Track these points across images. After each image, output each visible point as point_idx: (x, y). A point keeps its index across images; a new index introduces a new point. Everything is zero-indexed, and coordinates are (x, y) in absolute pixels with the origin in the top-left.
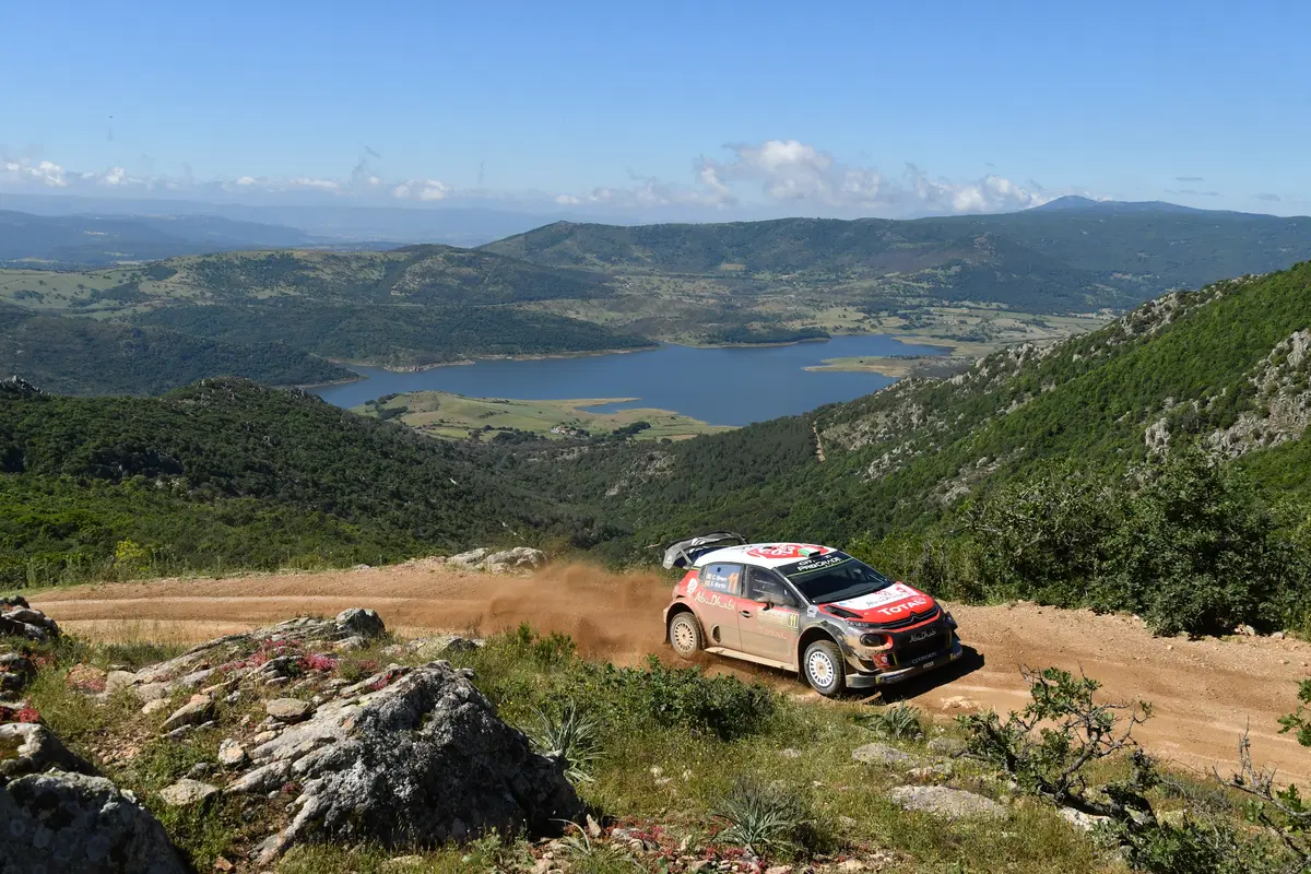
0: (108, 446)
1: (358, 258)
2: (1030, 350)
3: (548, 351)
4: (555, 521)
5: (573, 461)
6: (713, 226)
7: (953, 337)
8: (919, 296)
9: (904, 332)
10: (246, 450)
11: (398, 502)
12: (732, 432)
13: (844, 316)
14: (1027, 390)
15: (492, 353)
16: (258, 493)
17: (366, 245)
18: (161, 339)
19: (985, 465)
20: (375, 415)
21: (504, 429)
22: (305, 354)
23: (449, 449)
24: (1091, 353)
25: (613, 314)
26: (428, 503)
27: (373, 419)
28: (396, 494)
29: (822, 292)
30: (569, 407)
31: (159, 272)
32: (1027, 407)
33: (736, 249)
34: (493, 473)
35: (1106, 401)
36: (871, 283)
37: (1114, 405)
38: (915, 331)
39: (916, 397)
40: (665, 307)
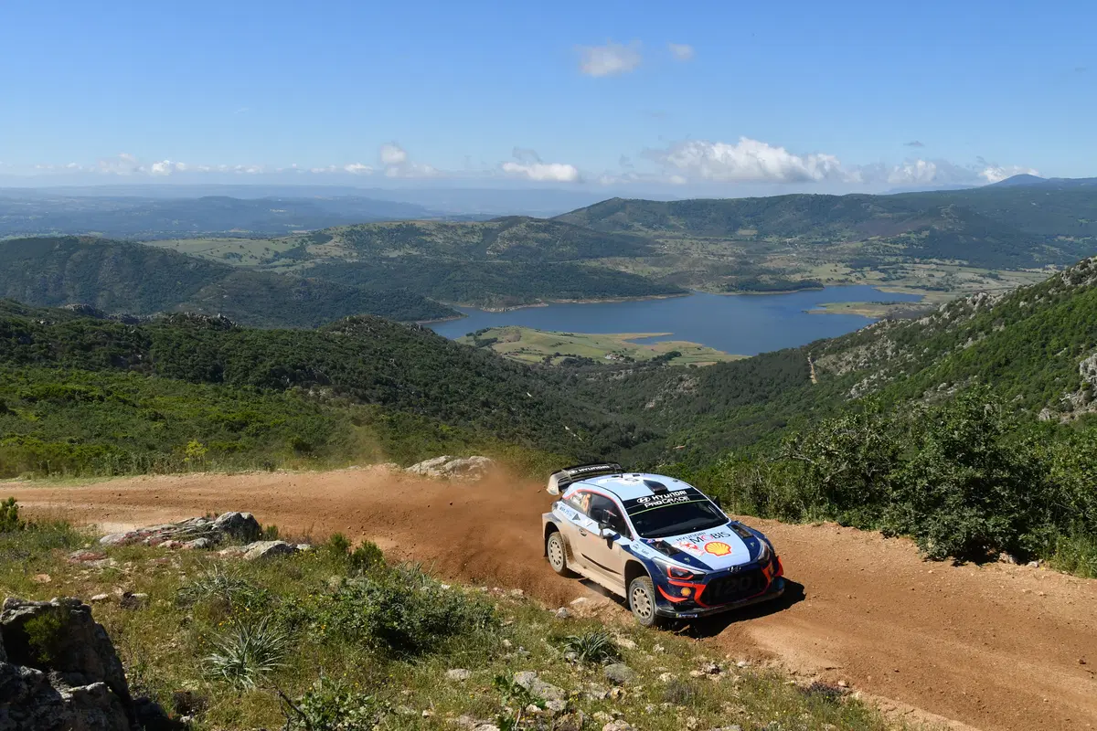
0: (279, 364)
1: (463, 227)
2: (985, 298)
3: (603, 297)
4: (605, 426)
5: (621, 381)
6: (732, 200)
7: (923, 287)
8: (895, 255)
9: (884, 283)
10: (377, 369)
11: (488, 409)
12: (744, 360)
13: (835, 271)
14: (980, 330)
15: (562, 298)
16: (384, 401)
17: (468, 218)
18: (321, 286)
19: (944, 389)
20: (473, 344)
21: (569, 355)
22: (423, 298)
23: (527, 370)
24: (1035, 300)
25: (654, 269)
26: (509, 410)
27: (470, 346)
28: (486, 404)
29: (817, 251)
30: (619, 339)
31: (321, 238)
32: (980, 344)
33: (750, 219)
34: (559, 389)
35: (1047, 339)
36: (859, 245)
37: (1054, 343)
38: (893, 283)
39: (891, 336)
40: (694, 263)
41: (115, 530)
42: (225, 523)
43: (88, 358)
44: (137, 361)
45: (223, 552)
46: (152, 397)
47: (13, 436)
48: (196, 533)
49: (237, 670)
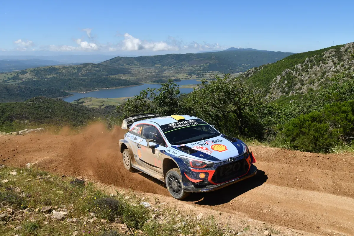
0: (12, 114)
1: (71, 67)
3: (116, 87)
6: (153, 56)
7: (208, 79)
8: (200, 70)
9: (198, 79)
10: (45, 113)
13: (184, 76)
15: (104, 88)
17: (72, 64)
18: (25, 88)
20: (77, 103)
21: (107, 105)
22: (59, 90)
23: (94, 110)
25: (131, 77)
27: (75, 104)
28: (82, 121)
29: (179, 70)
30: (122, 99)
31: (24, 72)
33: (158, 61)
36: (190, 68)
38: (200, 78)
40: (143, 76)
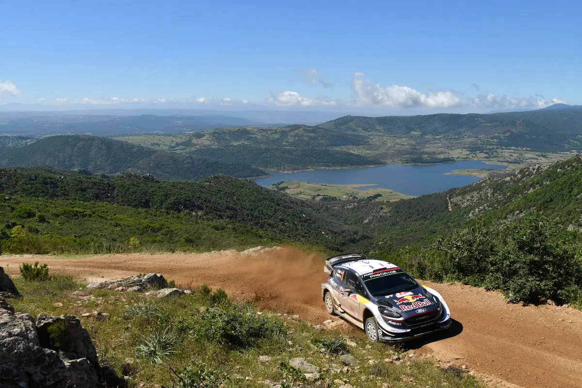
0: (178, 199)
1: (271, 130)
2: (539, 167)
3: (342, 166)
4: (343, 232)
5: (351, 209)
6: (408, 117)
7: (507, 161)
8: (493, 145)
9: (486, 159)
10: (227, 202)
11: (283, 223)
12: (414, 198)
13: (461, 153)
14: (537, 184)
15: (321, 166)
16: (231, 218)
17: (273, 125)
18: (199, 160)
19: (518, 214)
20: (276, 189)
21: (325, 195)
22: (250, 166)
23: (303, 202)
24: (566, 168)
25: (369, 152)
26: (294, 223)
27: (274, 191)
28: (282, 220)
29: (452, 143)
30: (350, 188)
31: (199, 136)
32: (537, 191)
33: (417, 126)
34: (319, 213)
35: (572, 188)
36: (473, 139)
37: (576, 191)
38: (491, 159)
39: (490, 186)
40: (388, 149)
41: (94, 281)
42: (149, 279)
43: (85, 195)
44: (108, 197)
45: (147, 294)
46: (115, 215)
47: (48, 233)
48: (134, 283)
49: (153, 353)
